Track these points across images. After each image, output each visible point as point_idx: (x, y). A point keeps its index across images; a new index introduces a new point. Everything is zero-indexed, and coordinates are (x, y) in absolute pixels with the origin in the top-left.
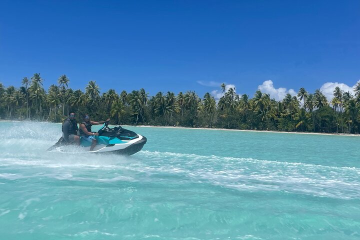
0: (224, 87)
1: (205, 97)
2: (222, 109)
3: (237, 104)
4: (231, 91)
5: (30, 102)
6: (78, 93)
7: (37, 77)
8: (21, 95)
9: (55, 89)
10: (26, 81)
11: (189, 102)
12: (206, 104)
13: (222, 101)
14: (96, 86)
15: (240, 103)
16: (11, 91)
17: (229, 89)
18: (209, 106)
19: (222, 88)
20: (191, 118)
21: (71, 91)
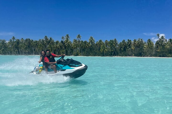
0: (158, 35)
1: (148, 41)
2: (157, 47)
3: (166, 44)
4: (162, 37)
5: (65, 47)
6: (85, 42)
7: (68, 36)
8: (62, 44)
9: (75, 41)
10: (63, 38)
11: (139, 44)
12: (148, 45)
13: (157, 43)
14: (93, 38)
15: (167, 43)
16: (57, 42)
17: (161, 36)
18: (150, 45)
19: (157, 36)
20: (140, 52)
21: (82, 42)
